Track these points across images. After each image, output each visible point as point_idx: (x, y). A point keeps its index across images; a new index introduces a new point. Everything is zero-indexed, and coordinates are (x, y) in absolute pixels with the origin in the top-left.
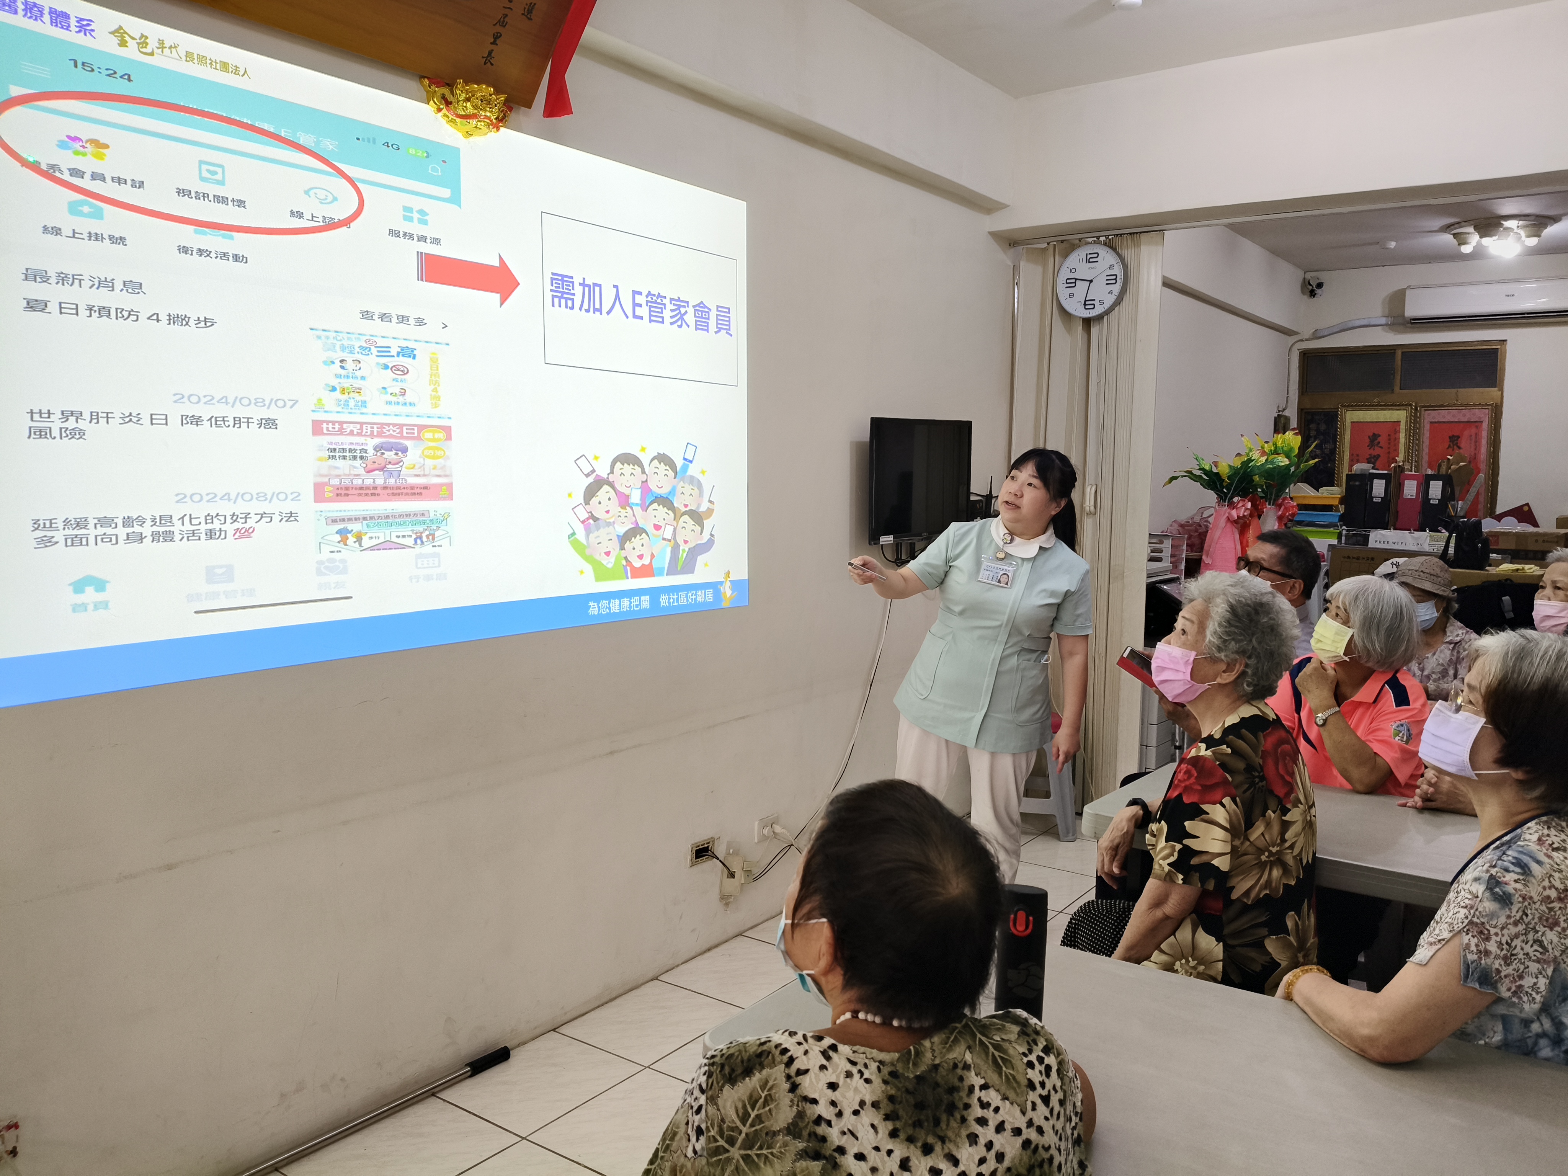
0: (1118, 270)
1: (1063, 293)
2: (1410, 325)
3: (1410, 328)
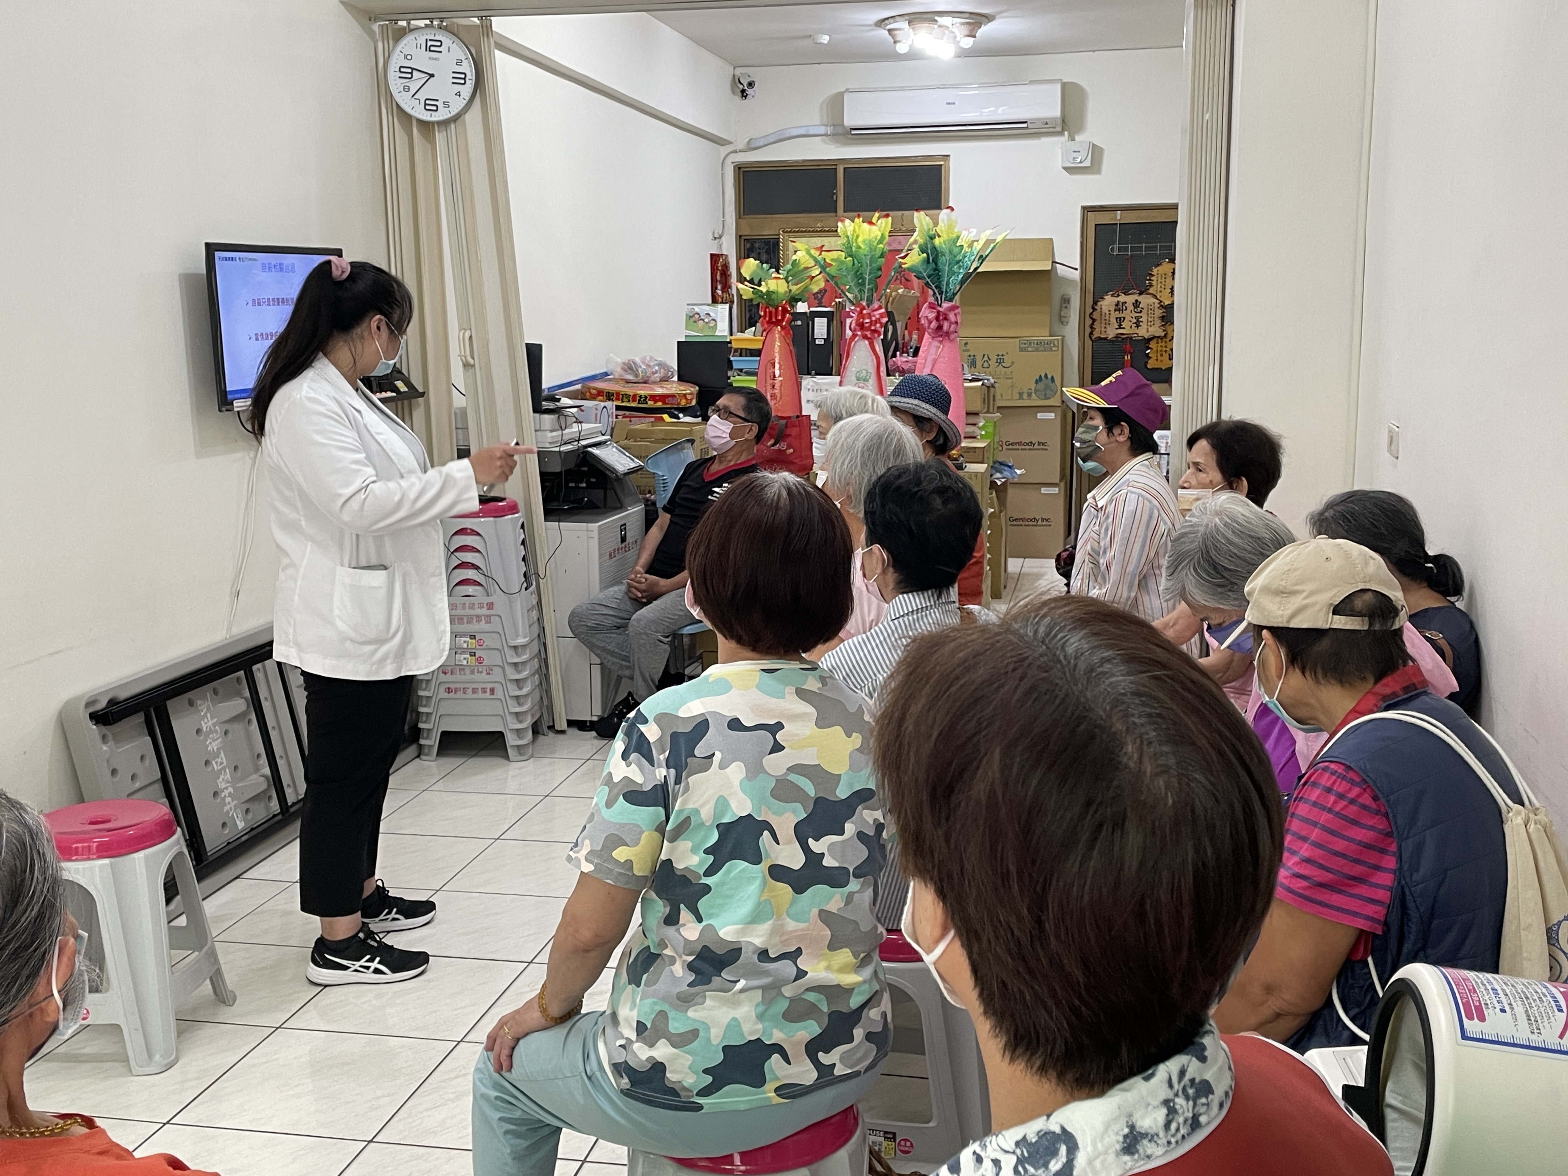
0: (468, 68)
1: (395, 84)
2: (850, 136)
3: (852, 139)
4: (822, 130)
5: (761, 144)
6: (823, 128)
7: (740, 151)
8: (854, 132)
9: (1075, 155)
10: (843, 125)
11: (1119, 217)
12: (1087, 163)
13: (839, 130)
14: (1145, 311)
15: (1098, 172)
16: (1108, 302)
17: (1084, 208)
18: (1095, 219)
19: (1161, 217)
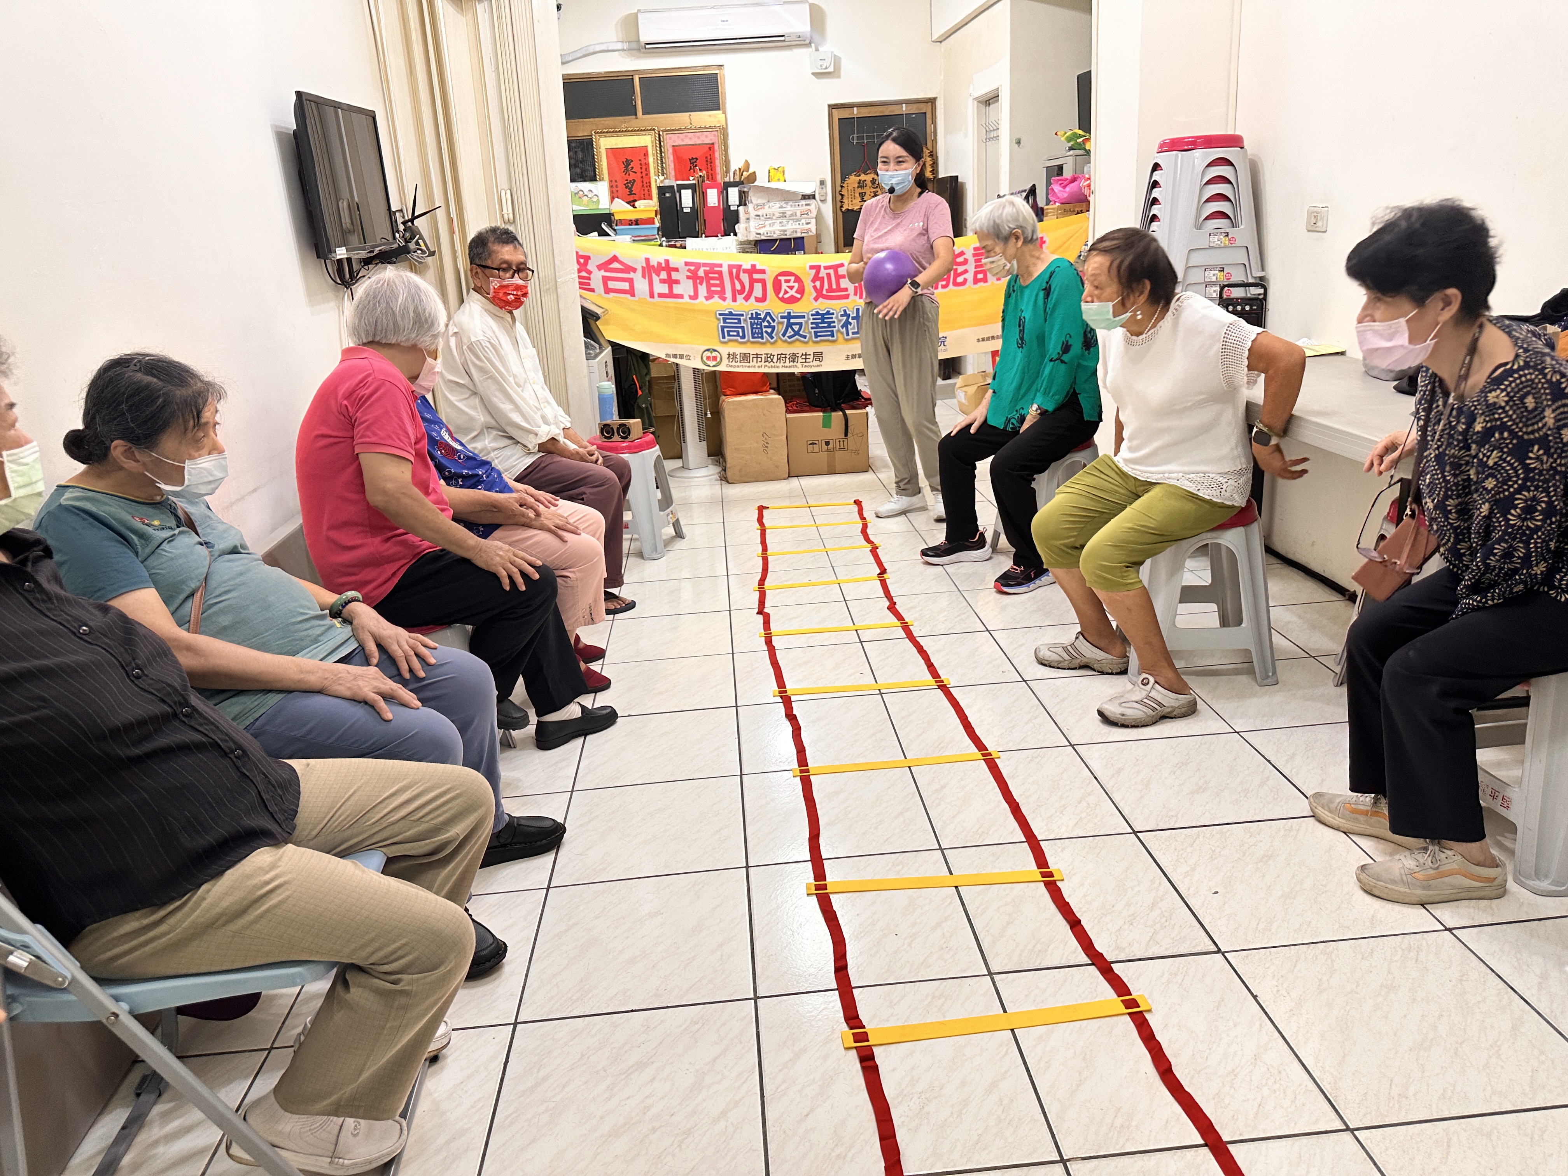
2: (645, 50)
3: (644, 53)
4: (619, 46)
5: (571, 59)
6: (620, 44)
8: (647, 46)
9: (822, 62)
10: (638, 41)
11: (855, 112)
12: (831, 69)
13: (634, 45)
15: (839, 77)
16: (853, 180)
17: (829, 106)
18: (837, 114)
19: (887, 111)
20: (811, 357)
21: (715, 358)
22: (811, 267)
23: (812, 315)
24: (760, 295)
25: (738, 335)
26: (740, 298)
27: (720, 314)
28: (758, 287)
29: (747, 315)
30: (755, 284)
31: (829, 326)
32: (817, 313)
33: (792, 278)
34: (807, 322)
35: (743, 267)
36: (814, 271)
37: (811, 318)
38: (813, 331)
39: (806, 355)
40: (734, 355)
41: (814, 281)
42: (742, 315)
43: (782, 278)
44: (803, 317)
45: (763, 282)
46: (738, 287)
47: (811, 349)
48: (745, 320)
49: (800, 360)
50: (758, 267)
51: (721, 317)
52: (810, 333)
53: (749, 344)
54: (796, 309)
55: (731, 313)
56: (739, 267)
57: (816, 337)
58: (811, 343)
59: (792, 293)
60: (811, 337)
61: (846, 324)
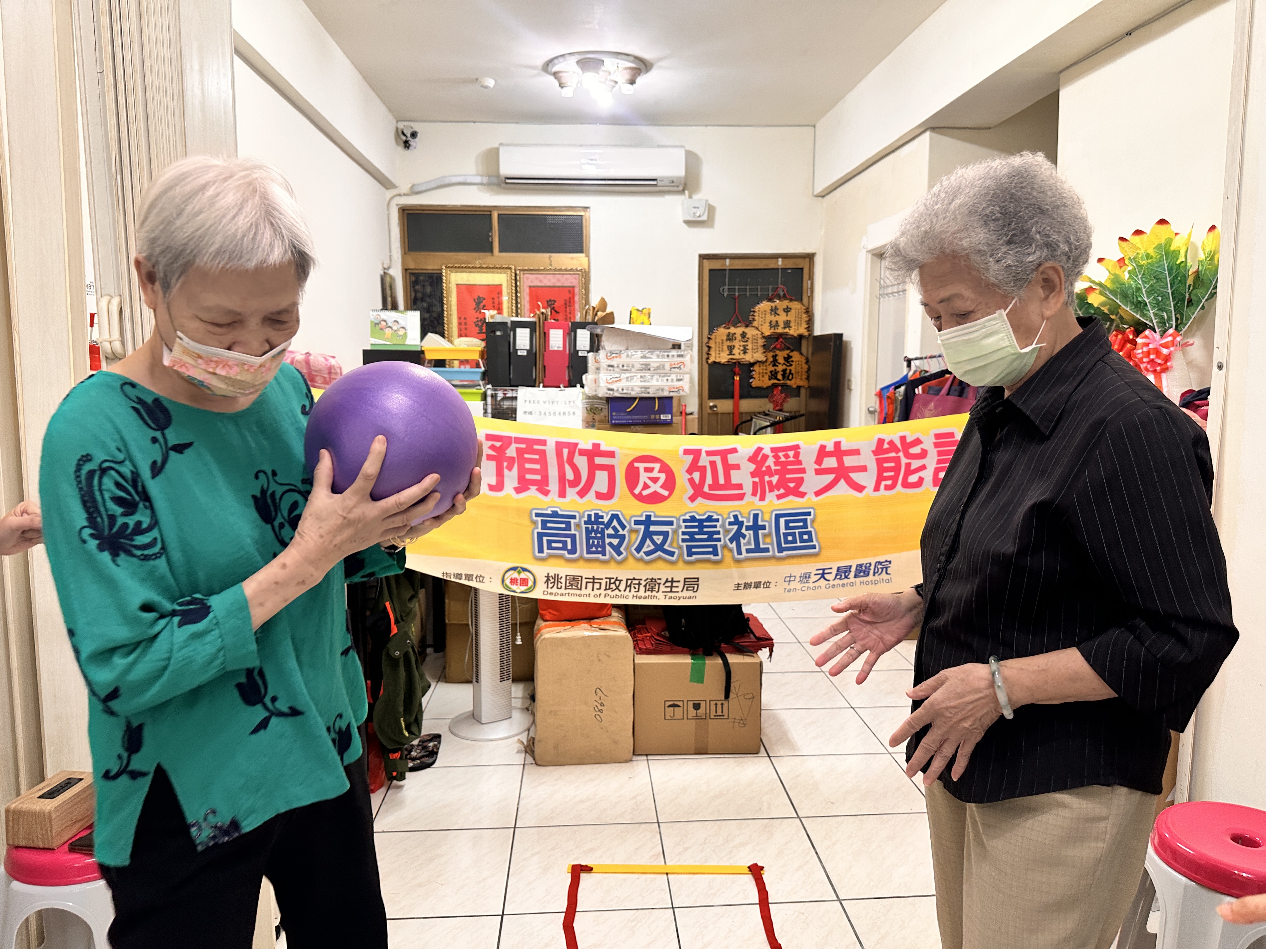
2: (504, 185)
3: (505, 189)
5: (424, 188)
6: (479, 178)
7: (404, 195)
8: (508, 181)
9: (695, 210)
10: (498, 175)
11: (728, 264)
12: (705, 218)
13: (494, 180)
14: (750, 341)
15: (713, 226)
16: (722, 332)
17: (701, 256)
18: (709, 265)
19: (761, 264)
20: (681, 585)
21: (524, 582)
22: (687, 452)
23: (685, 521)
24: (604, 489)
25: (564, 548)
26: (571, 492)
27: (538, 515)
28: (602, 478)
29: (581, 517)
30: (598, 473)
31: (710, 539)
32: (693, 519)
33: (657, 466)
34: (675, 532)
35: (580, 447)
36: (690, 458)
37: (683, 525)
38: (685, 544)
39: (672, 581)
40: (557, 578)
41: (690, 471)
42: (574, 517)
43: (641, 466)
44: (671, 523)
45: (611, 470)
46: (570, 475)
47: (680, 573)
48: (578, 525)
49: (662, 588)
50: (603, 448)
51: (539, 519)
52: (680, 548)
53: (581, 563)
54: (659, 511)
55: (555, 514)
56: (572, 447)
57: (690, 554)
58: (681, 563)
59: (656, 487)
60: (681, 555)
61: (737, 537)
